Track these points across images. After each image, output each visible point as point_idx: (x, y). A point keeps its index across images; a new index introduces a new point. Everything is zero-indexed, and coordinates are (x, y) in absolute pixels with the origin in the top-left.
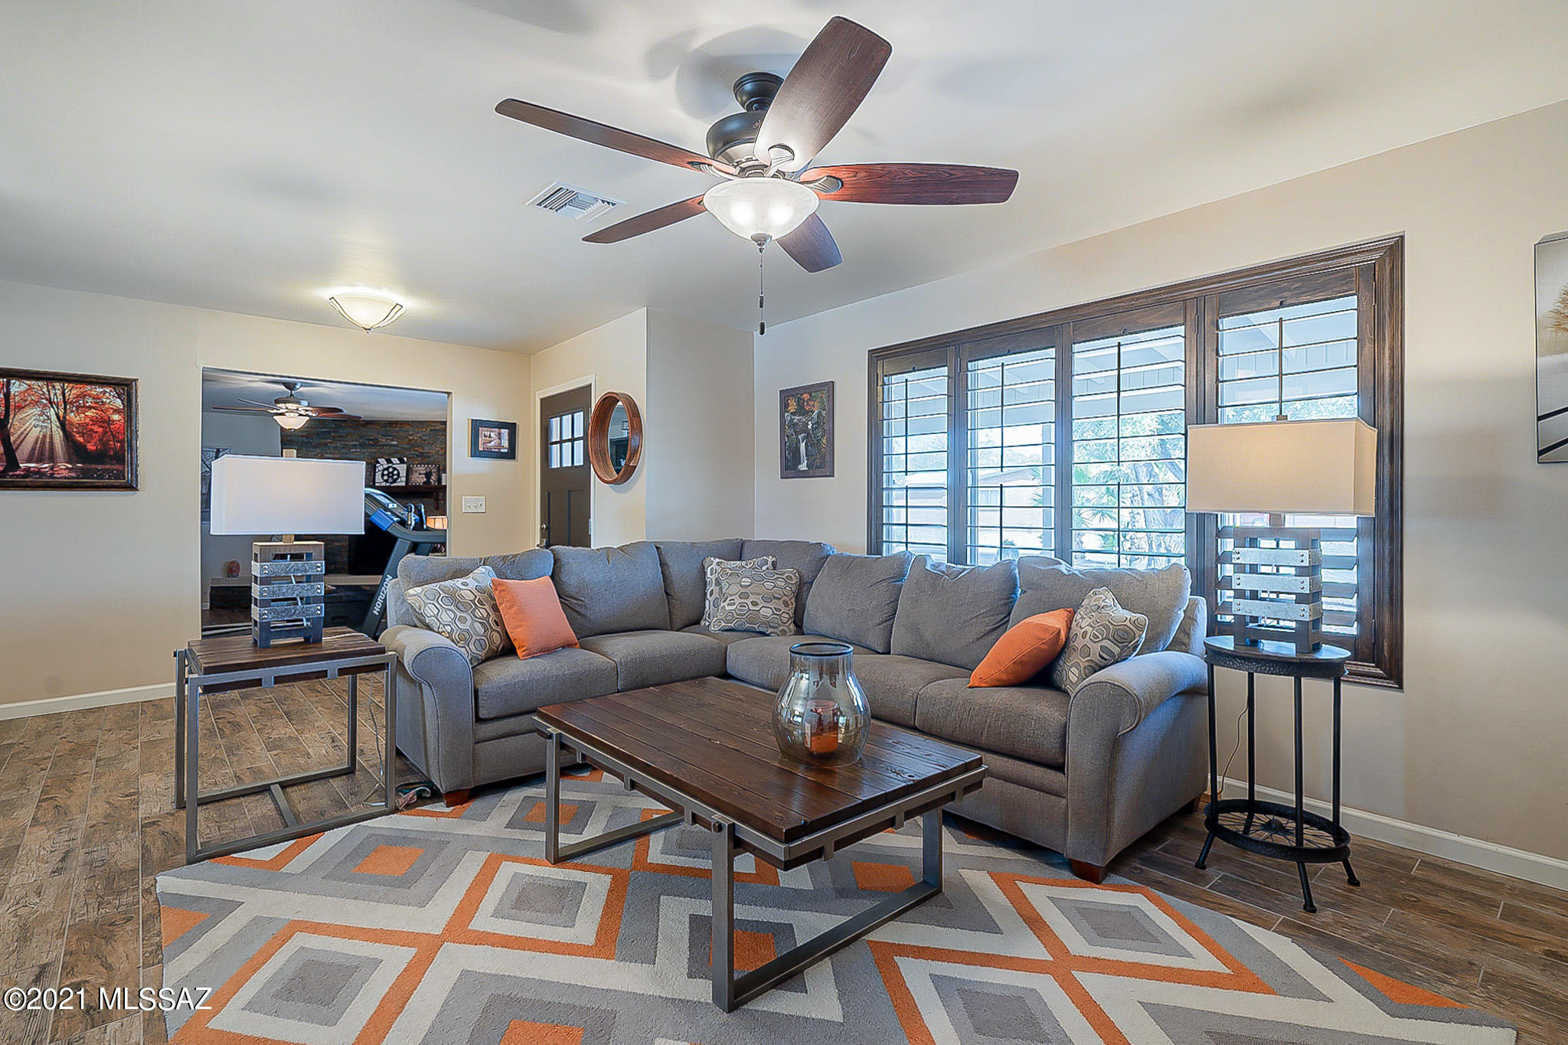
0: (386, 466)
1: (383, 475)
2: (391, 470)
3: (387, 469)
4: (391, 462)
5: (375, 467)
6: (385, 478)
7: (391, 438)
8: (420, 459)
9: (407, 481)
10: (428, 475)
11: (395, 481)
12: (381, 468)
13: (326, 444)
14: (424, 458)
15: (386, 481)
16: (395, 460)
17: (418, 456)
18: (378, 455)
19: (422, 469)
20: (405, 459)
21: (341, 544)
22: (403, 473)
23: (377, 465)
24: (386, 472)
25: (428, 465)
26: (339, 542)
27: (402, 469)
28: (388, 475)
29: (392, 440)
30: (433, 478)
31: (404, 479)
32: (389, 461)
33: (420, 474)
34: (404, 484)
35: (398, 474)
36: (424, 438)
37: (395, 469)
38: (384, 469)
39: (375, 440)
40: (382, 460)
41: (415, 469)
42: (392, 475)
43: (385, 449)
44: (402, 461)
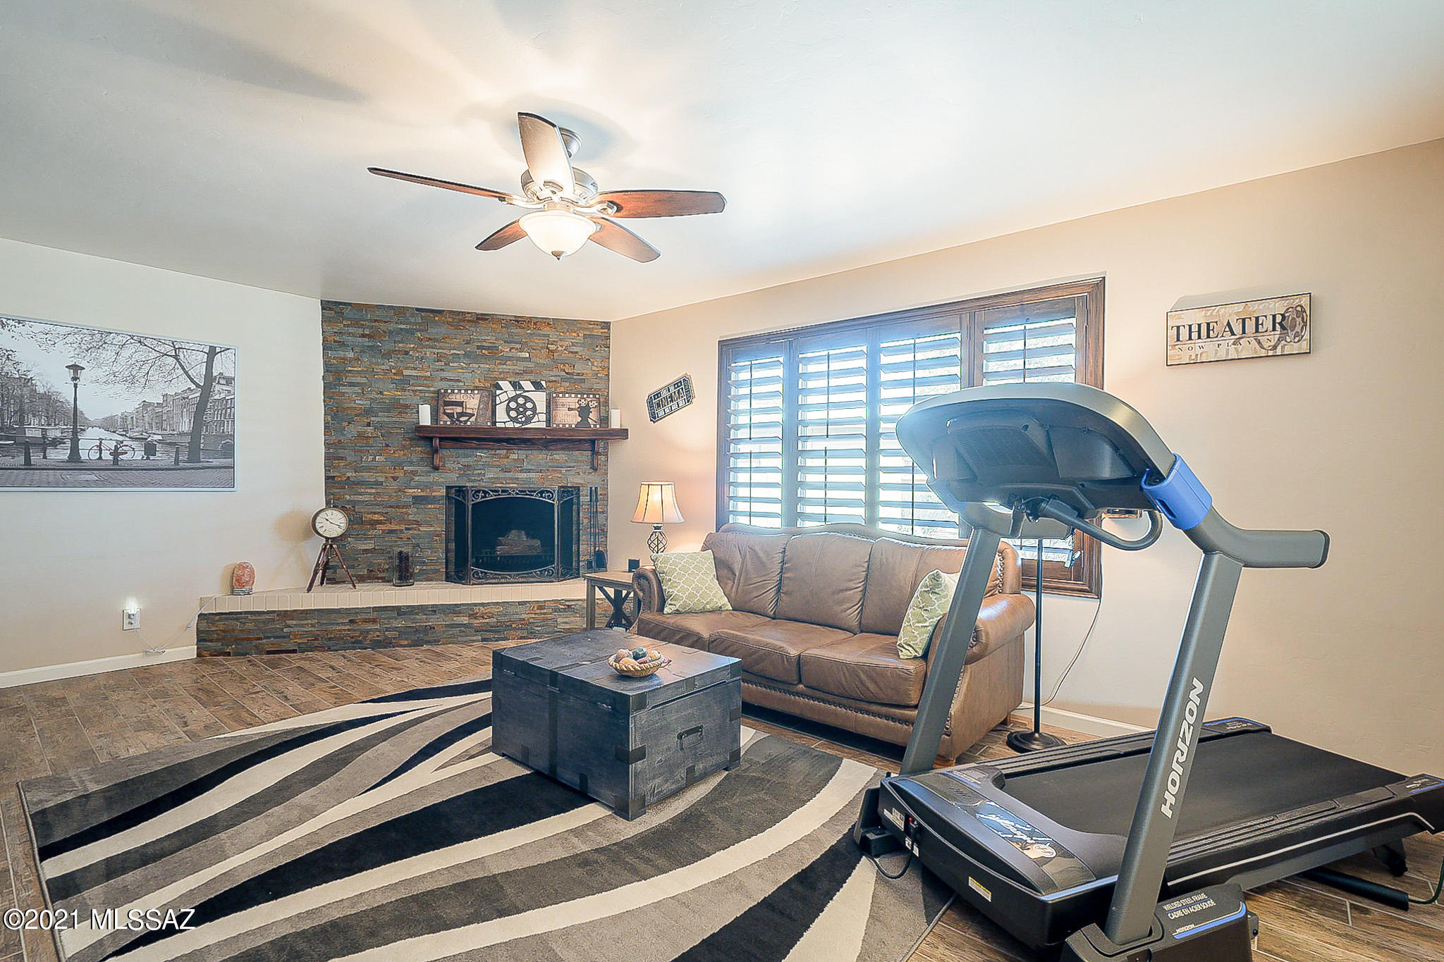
0: (512, 394)
1: (508, 409)
2: (521, 401)
3: (514, 399)
4: (521, 388)
5: (494, 395)
6: (513, 414)
7: (518, 346)
8: (568, 384)
9: (548, 421)
10: (584, 411)
11: (529, 420)
12: (504, 397)
13: (407, 353)
14: (575, 383)
15: (514, 420)
16: (527, 385)
17: (563, 380)
18: (496, 374)
19: (572, 401)
20: (543, 383)
21: (432, 529)
22: (541, 407)
23: (498, 392)
25: (583, 394)
26: (432, 526)
27: (540, 398)
28: (516, 410)
29: (521, 350)
30: (593, 416)
31: (543, 418)
32: (516, 385)
33: (569, 409)
34: (543, 425)
35: (534, 409)
36: (575, 349)
37: (527, 399)
38: (510, 400)
39: (493, 349)
40: (505, 385)
41: (561, 400)
42: (522, 409)
43: (508, 367)
44: (537, 386)
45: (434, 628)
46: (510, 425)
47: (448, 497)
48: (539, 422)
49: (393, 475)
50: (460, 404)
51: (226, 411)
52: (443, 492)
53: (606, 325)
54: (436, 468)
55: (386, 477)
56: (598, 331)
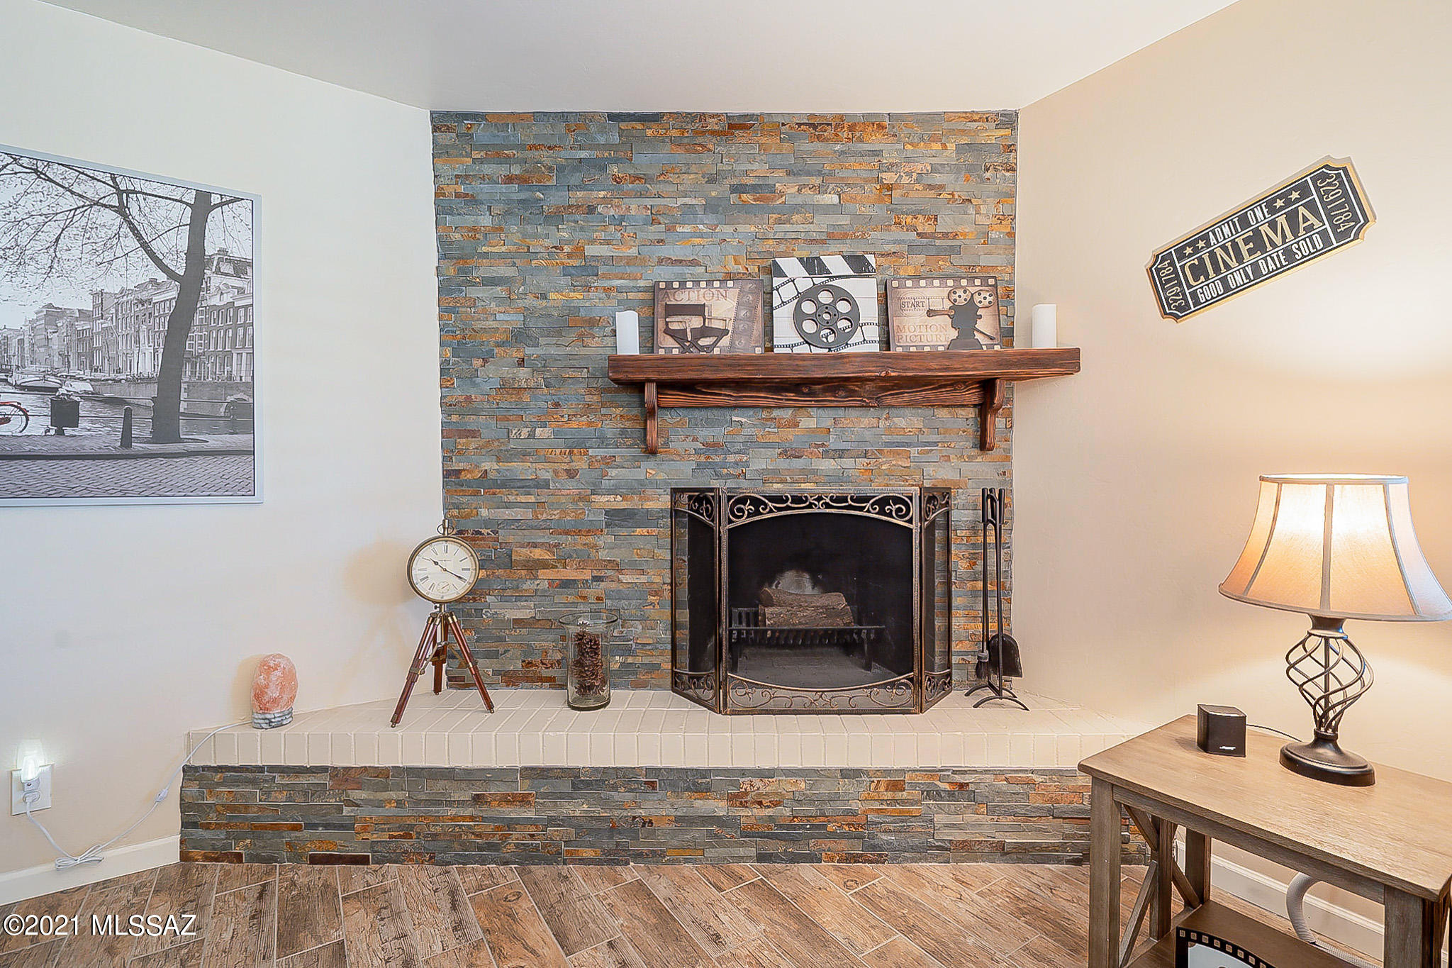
0: (805, 284)
1: (799, 316)
2: (825, 299)
3: (811, 295)
4: (823, 270)
5: (767, 289)
6: (809, 327)
7: (816, 181)
8: (921, 259)
9: (886, 343)
10: (963, 316)
11: (844, 338)
12: (788, 292)
13: (591, 210)
14: (941, 256)
15: (811, 340)
16: (836, 264)
17: (912, 248)
18: (769, 245)
19: (936, 294)
20: (871, 259)
21: (644, 579)
22: (869, 311)
23: (777, 281)
25: (957, 278)
26: (643, 572)
27: (865, 291)
28: (815, 318)
29: (820, 189)
30: (986, 324)
31: (873, 333)
32: (813, 265)
33: (930, 313)
34: (874, 349)
35: (854, 315)
36: (938, 179)
37: (838, 295)
38: (802, 297)
39: (762, 190)
40: (791, 266)
41: (911, 293)
42: (828, 316)
43: (796, 227)
44: (859, 265)
45: (651, 822)
46: (804, 349)
47: (675, 513)
48: (865, 341)
49: (567, 467)
50: (698, 310)
51: (235, 334)
52: (664, 502)
53: (1008, 120)
54: (651, 452)
55: (555, 472)
56: (991, 135)
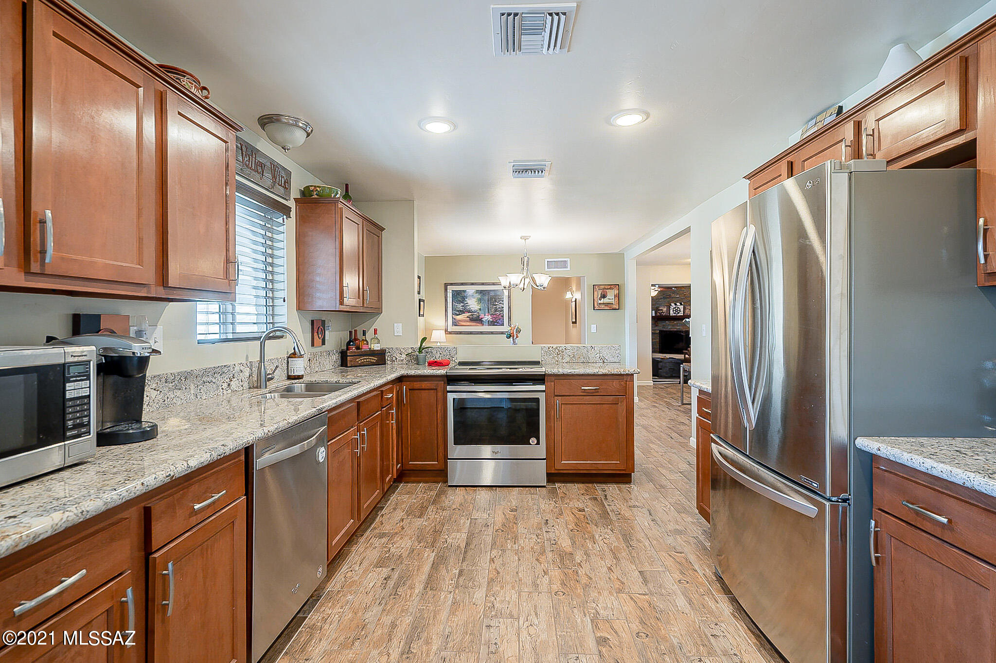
0: (674, 307)
1: (673, 311)
2: (677, 308)
5: (670, 307)
6: (674, 312)
9: (684, 313)
11: (678, 313)
12: (672, 308)
15: (675, 313)
16: (678, 304)
18: (671, 302)
20: (683, 303)
22: (682, 310)
24: (674, 309)
27: (681, 307)
29: (677, 295)
31: (682, 312)
32: (676, 304)
34: (682, 314)
35: (680, 310)
37: (678, 308)
38: (674, 308)
39: (670, 295)
40: (673, 304)
42: (677, 310)
43: (674, 299)
44: (681, 304)
46: (674, 315)
50: (662, 310)
52: (658, 331)
54: (657, 326)
